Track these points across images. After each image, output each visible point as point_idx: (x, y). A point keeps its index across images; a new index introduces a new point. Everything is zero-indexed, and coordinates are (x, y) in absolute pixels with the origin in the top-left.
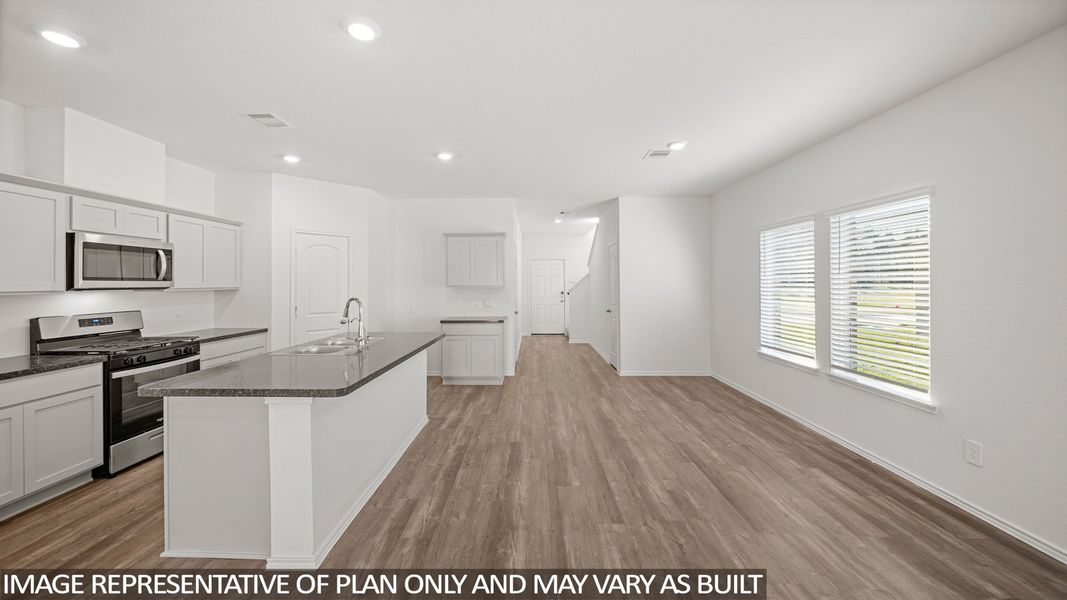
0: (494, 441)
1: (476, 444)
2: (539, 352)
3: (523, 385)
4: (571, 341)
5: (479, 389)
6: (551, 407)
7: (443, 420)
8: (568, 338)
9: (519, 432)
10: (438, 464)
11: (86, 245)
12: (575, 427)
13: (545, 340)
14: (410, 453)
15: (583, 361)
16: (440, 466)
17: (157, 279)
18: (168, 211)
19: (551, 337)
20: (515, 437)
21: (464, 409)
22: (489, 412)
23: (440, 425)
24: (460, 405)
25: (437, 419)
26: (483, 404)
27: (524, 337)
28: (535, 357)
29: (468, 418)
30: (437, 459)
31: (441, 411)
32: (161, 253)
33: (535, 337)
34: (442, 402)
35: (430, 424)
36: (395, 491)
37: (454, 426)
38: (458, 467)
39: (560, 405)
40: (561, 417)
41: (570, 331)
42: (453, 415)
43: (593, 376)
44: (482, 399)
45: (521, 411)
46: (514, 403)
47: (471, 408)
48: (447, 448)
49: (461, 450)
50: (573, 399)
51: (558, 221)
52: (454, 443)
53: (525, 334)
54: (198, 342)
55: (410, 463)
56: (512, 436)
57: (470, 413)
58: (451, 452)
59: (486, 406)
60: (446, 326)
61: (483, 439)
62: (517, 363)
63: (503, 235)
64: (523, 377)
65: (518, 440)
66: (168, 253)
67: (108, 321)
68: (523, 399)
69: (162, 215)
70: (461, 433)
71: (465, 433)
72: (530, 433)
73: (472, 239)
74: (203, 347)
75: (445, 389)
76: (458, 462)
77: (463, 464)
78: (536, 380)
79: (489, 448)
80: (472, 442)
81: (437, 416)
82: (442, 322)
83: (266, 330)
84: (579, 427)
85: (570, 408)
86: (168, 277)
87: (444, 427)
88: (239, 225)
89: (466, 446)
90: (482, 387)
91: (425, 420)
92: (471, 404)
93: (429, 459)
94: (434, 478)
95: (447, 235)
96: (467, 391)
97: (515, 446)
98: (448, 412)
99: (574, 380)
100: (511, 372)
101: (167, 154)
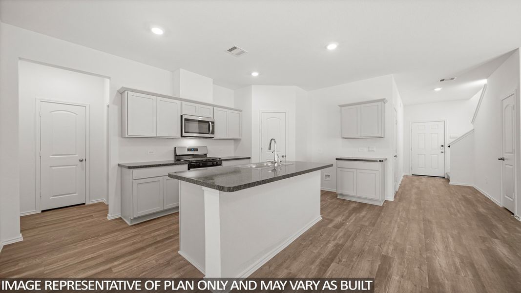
0: (367, 248)
1: (351, 247)
2: (418, 188)
3: (401, 209)
4: (451, 183)
5: (362, 206)
6: (428, 234)
7: (331, 221)
8: (448, 180)
9: (391, 248)
10: (318, 253)
11: (185, 119)
12: (457, 261)
13: (424, 180)
14: (303, 238)
15: (466, 200)
16: (320, 254)
17: (209, 134)
18: (213, 106)
19: (429, 178)
20: (387, 251)
21: (348, 217)
22: (367, 224)
23: (328, 224)
24: (346, 213)
25: (328, 219)
26: (364, 217)
27: (406, 177)
28: (414, 191)
29: (349, 224)
30: (319, 248)
31: (332, 215)
32: (210, 123)
33: (415, 177)
34: (334, 209)
35: (322, 221)
36: (285, 262)
37: (338, 227)
38: (332, 260)
39: (438, 235)
40: (439, 246)
41: (450, 175)
42: (339, 219)
43: (479, 215)
44: (363, 213)
45: (396, 230)
46: (390, 222)
47: (353, 218)
48: (329, 242)
49: (338, 247)
50: (455, 232)
51: (438, 89)
52: (334, 240)
53: (407, 174)
54: (221, 160)
55: (301, 244)
56: (385, 249)
57: (352, 221)
58: (331, 246)
59: (365, 219)
60: (339, 162)
61: (358, 243)
62: (397, 193)
63: (383, 101)
64: (401, 204)
65: (390, 255)
66: (213, 123)
67: (196, 150)
68: (399, 221)
69: (211, 108)
70: (341, 234)
71: (344, 234)
72: (403, 252)
73: (358, 106)
74: (224, 163)
75: (338, 201)
76: (332, 257)
77: (337, 260)
78: (413, 208)
79: (361, 254)
80: (348, 244)
81: (328, 217)
82: (337, 159)
83: (250, 158)
84: (462, 262)
85: (451, 240)
86: (213, 133)
87: (330, 226)
88: (241, 111)
89: (342, 245)
90: (365, 204)
91: (318, 218)
92: (354, 214)
93: (314, 246)
94: (313, 262)
95: (341, 106)
96: (354, 205)
97: (386, 260)
98: (336, 216)
99: (456, 215)
100: (391, 198)
101: (214, 83)
